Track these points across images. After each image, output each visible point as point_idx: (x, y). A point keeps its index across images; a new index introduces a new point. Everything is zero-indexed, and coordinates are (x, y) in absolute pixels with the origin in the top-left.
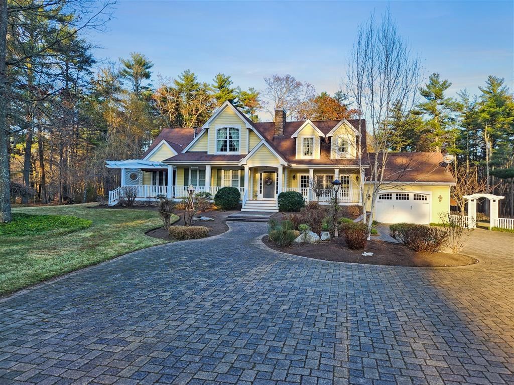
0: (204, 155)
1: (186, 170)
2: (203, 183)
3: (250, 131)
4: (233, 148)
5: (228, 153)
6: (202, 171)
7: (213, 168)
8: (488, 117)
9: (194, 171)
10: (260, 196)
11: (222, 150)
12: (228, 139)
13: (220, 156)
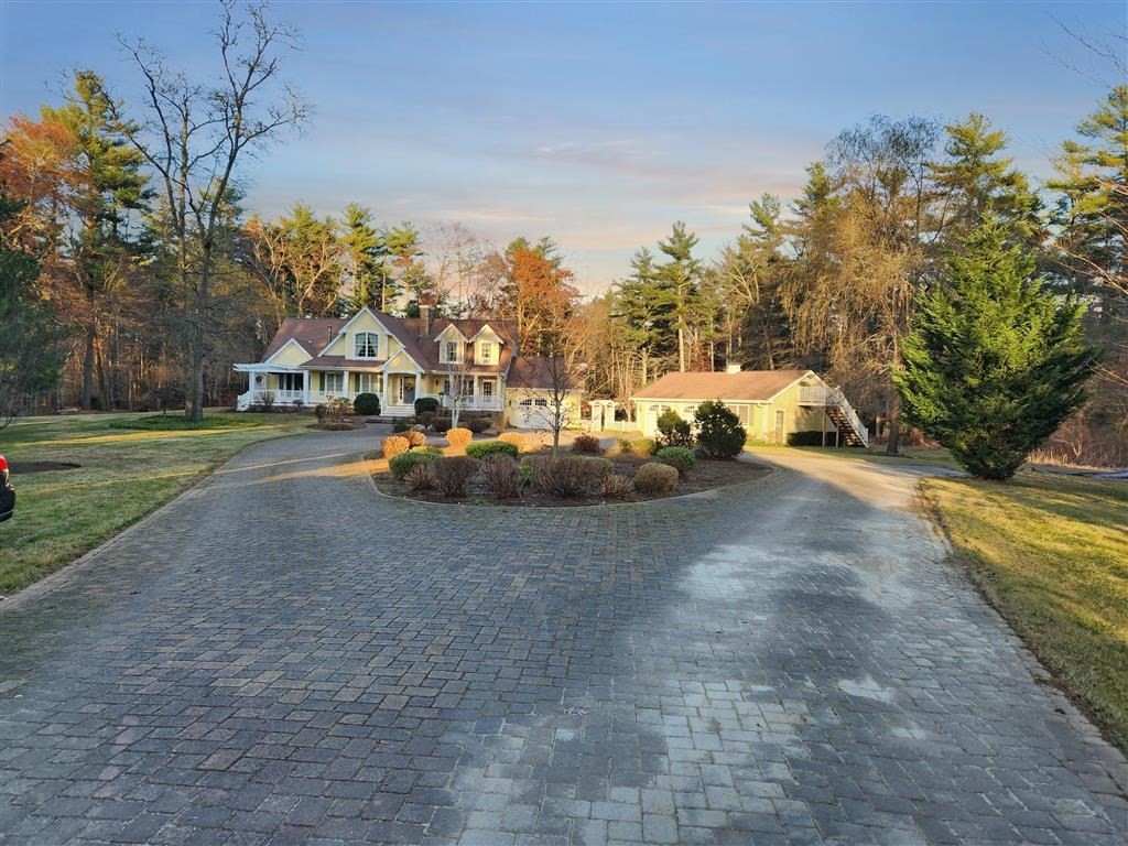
0: (340, 360)
1: (322, 374)
2: (340, 388)
3: (390, 337)
4: (372, 353)
5: (366, 358)
6: (340, 375)
7: (351, 373)
9: (331, 376)
10: (400, 402)
11: (360, 355)
12: (367, 345)
13: (359, 361)
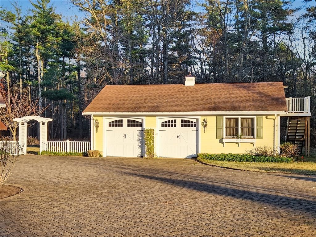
8: (38, 33)
